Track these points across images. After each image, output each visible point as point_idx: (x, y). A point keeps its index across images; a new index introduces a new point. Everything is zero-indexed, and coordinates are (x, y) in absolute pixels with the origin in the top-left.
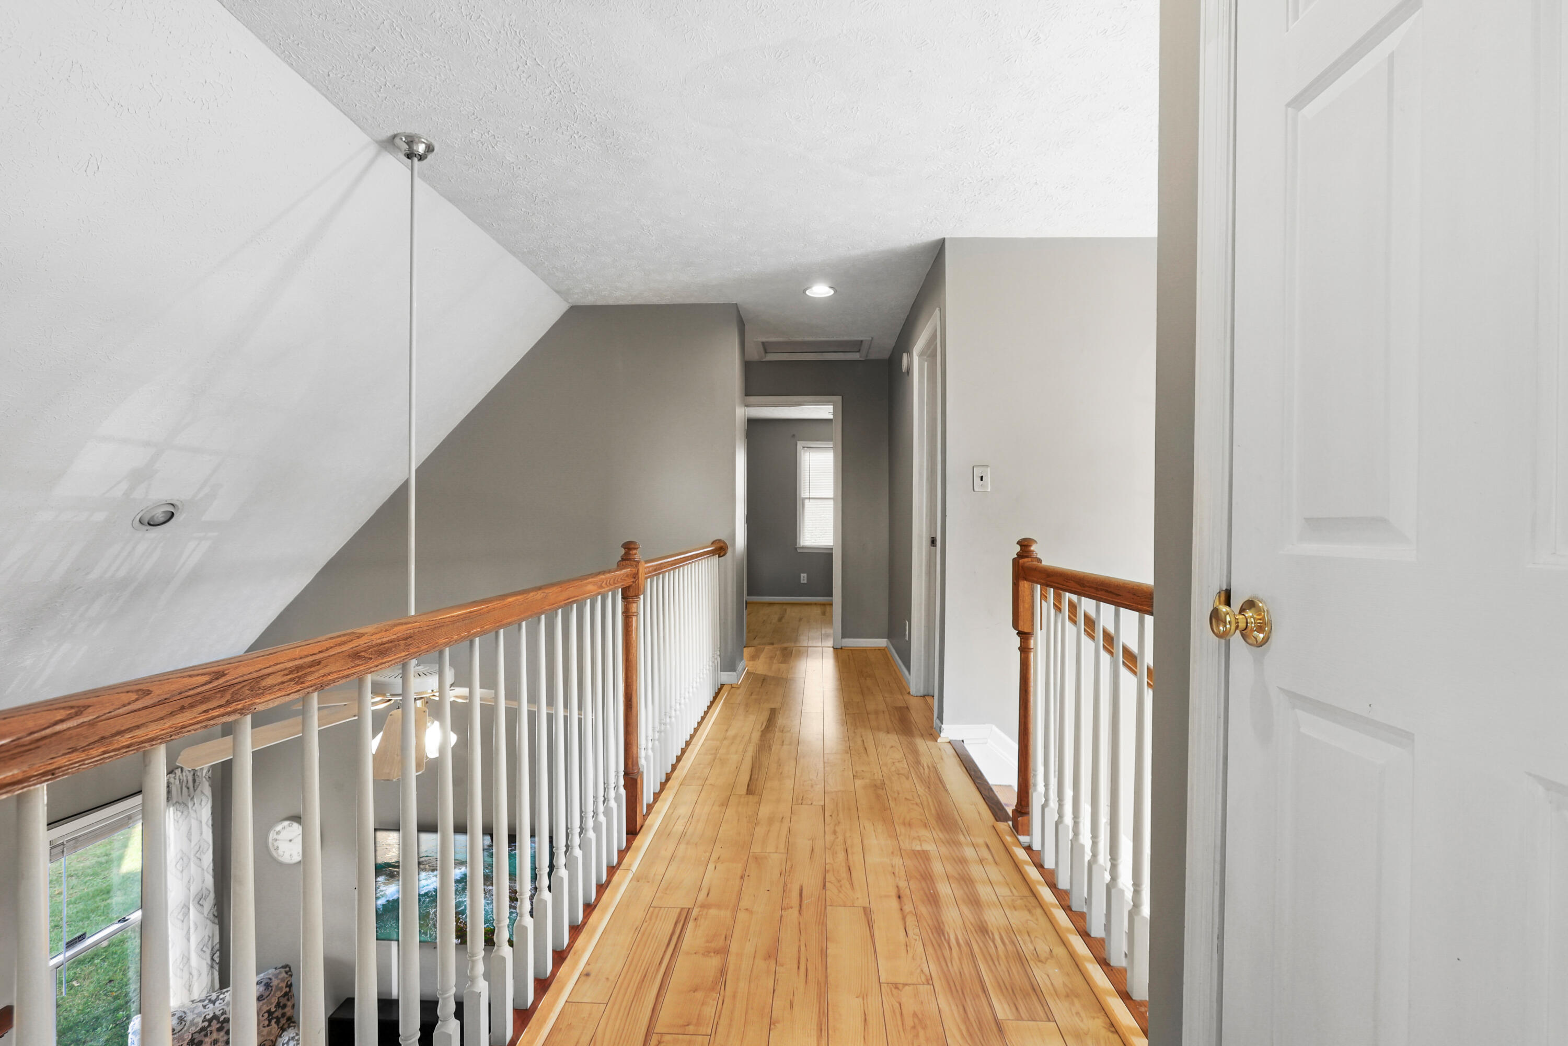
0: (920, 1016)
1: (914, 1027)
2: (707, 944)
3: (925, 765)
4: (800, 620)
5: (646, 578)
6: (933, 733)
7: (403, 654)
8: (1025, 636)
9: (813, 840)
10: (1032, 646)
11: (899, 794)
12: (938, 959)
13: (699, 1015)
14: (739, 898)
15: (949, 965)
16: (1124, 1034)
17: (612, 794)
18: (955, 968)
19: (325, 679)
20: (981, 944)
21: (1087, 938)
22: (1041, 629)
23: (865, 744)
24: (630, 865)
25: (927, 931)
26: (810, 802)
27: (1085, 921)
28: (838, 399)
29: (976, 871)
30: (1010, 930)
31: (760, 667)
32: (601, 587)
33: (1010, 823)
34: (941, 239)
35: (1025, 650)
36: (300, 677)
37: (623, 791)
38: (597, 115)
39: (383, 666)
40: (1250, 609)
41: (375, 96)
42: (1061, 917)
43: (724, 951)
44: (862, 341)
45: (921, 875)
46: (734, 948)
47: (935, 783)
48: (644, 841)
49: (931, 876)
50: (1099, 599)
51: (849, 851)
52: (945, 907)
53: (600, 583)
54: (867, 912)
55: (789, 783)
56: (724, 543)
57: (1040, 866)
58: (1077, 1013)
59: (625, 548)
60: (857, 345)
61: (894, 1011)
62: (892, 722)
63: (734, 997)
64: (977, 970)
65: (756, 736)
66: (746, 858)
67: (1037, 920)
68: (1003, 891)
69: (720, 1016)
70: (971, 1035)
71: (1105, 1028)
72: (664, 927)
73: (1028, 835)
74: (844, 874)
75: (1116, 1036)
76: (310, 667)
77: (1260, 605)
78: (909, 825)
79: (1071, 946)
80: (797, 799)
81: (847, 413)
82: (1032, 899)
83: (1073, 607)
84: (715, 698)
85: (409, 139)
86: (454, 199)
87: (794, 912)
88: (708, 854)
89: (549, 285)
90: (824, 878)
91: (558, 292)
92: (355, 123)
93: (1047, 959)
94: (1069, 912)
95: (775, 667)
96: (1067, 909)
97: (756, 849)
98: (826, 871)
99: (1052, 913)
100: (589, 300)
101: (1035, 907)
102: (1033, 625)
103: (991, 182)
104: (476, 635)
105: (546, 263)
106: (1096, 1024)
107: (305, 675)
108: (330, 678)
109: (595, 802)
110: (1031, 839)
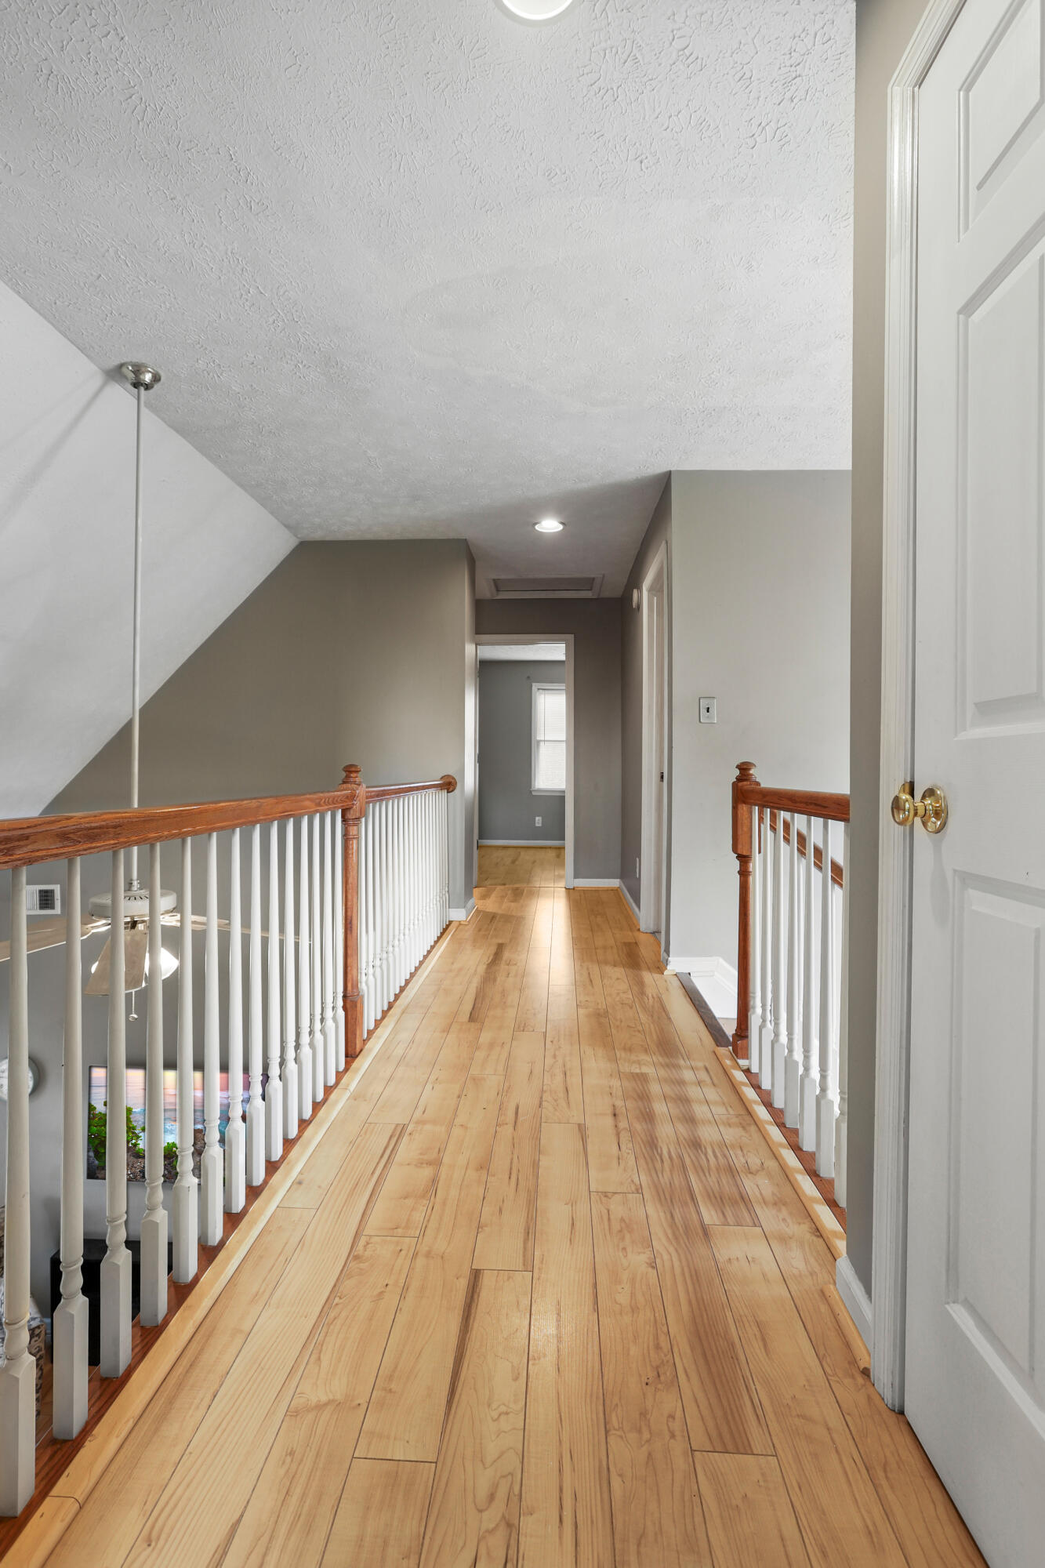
0: (627, 1221)
1: (620, 1231)
2: (421, 1157)
3: (650, 995)
4: (534, 862)
5: (368, 803)
6: (660, 967)
7: (112, 842)
8: (744, 859)
9: (533, 1063)
10: (751, 870)
11: (621, 1022)
12: (649, 1170)
13: (408, 1220)
14: (455, 1115)
15: (660, 1176)
16: (828, 1238)
17: (329, 1014)
18: (665, 1179)
19: (33, 854)
20: (694, 1158)
21: (798, 1152)
22: (760, 852)
23: (591, 976)
24: (348, 1085)
25: (640, 1147)
26: (531, 1029)
27: (798, 1137)
28: (571, 637)
29: (693, 1092)
30: (723, 1145)
31: (491, 905)
32: (319, 805)
33: (731, 1048)
34: (667, 472)
35: (744, 874)
36: (8, 849)
37: (341, 1013)
38: (320, 345)
39: (92, 851)
40: (930, 796)
41: (101, 324)
42: (775, 1133)
43: (437, 1163)
44: (594, 579)
45: (639, 1096)
46: (446, 1160)
47: (660, 1012)
48: (363, 1064)
49: (648, 1097)
50: (810, 814)
51: (568, 1074)
52: (660, 1124)
53: (318, 801)
54: (582, 1130)
55: (511, 1013)
56: (453, 778)
57: (757, 1087)
58: (784, 1220)
59: (346, 771)
60: (589, 583)
61: (601, 1216)
62: (619, 956)
63: (444, 1203)
64: (687, 1180)
65: (482, 969)
66: (464, 1079)
67: (751, 1136)
68: (719, 1111)
69: (428, 1221)
70: (676, 1238)
71: (810, 1232)
72: (378, 1142)
73: (748, 1059)
74: (562, 1095)
75: (821, 1240)
76: (19, 840)
77: (939, 792)
78: (629, 1049)
79: (783, 1159)
80: (519, 1027)
81: (579, 653)
82: (748, 1118)
83: (787, 826)
84: (442, 934)
85: (136, 368)
86: (182, 430)
87: (510, 1128)
88: (426, 1076)
89: (278, 519)
90: (541, 1098)
91: (287, 526)
92: (82, 352)
93: (758, 1171)
94: (783, 1129)
95: (504, 906)
96: (781, 1125)
97: (475, 1071)
98: (543, 1091)
99: (766, 1130)
100: (318, 535)
101: (749, 1125)
102: (751, 848)
103: (713, 412)
104: (188, 834)
105: (274, 497)
106: (802, 1230)
107: (14, 848)
108: (37, 854)
109: (312, 1021)
110: (750, 1063)
